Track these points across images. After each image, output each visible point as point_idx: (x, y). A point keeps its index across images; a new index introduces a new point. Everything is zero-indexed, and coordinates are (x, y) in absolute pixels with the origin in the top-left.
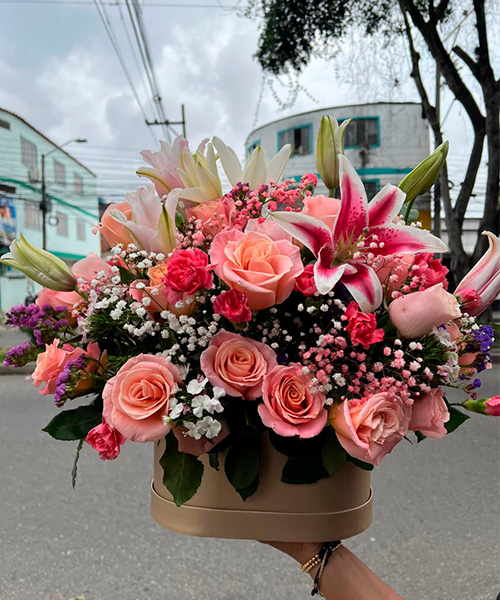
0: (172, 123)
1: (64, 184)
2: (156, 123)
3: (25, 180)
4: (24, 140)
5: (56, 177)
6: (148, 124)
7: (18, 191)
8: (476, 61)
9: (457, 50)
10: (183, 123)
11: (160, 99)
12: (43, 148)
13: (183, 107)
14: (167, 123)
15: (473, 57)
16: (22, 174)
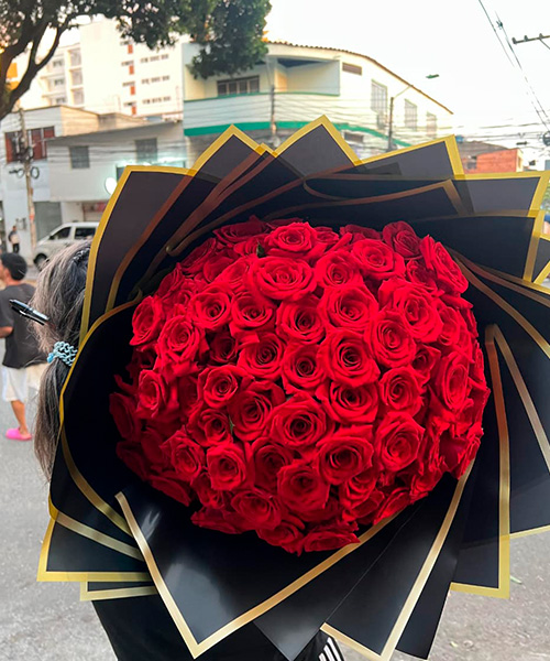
1: (415, 128)
3: (374, 127)
4: (375, 84)
5: (406, 122)
7: (365, 141)
12: (394, 87)
16: (370, 121)
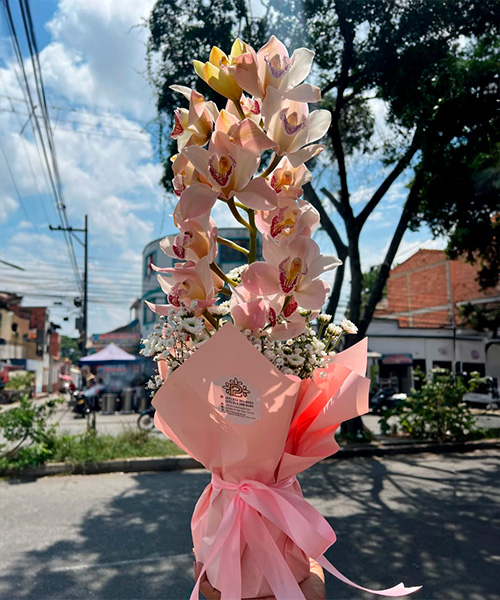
0: (76, 230)
2: (59, 228)
6: (51, 228)
8: (339, 200)
9: (324, 190)
10: (86, 230)
11: (64, 207)
13: (86, 217)
14: (70, 229)
15: (337, 196)
